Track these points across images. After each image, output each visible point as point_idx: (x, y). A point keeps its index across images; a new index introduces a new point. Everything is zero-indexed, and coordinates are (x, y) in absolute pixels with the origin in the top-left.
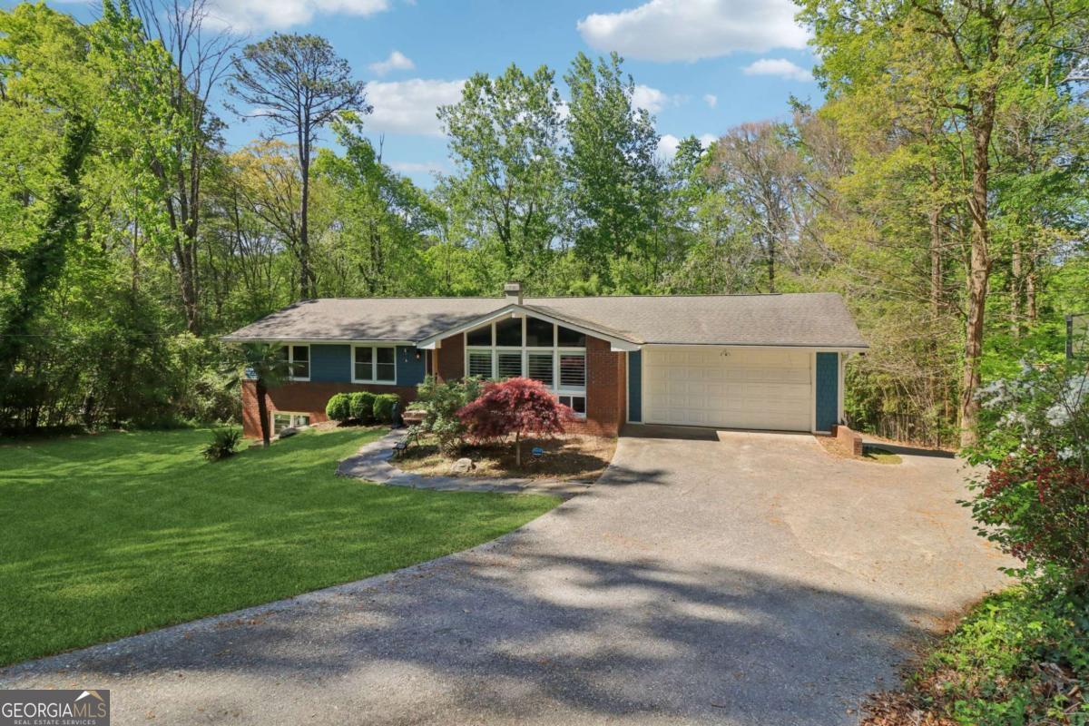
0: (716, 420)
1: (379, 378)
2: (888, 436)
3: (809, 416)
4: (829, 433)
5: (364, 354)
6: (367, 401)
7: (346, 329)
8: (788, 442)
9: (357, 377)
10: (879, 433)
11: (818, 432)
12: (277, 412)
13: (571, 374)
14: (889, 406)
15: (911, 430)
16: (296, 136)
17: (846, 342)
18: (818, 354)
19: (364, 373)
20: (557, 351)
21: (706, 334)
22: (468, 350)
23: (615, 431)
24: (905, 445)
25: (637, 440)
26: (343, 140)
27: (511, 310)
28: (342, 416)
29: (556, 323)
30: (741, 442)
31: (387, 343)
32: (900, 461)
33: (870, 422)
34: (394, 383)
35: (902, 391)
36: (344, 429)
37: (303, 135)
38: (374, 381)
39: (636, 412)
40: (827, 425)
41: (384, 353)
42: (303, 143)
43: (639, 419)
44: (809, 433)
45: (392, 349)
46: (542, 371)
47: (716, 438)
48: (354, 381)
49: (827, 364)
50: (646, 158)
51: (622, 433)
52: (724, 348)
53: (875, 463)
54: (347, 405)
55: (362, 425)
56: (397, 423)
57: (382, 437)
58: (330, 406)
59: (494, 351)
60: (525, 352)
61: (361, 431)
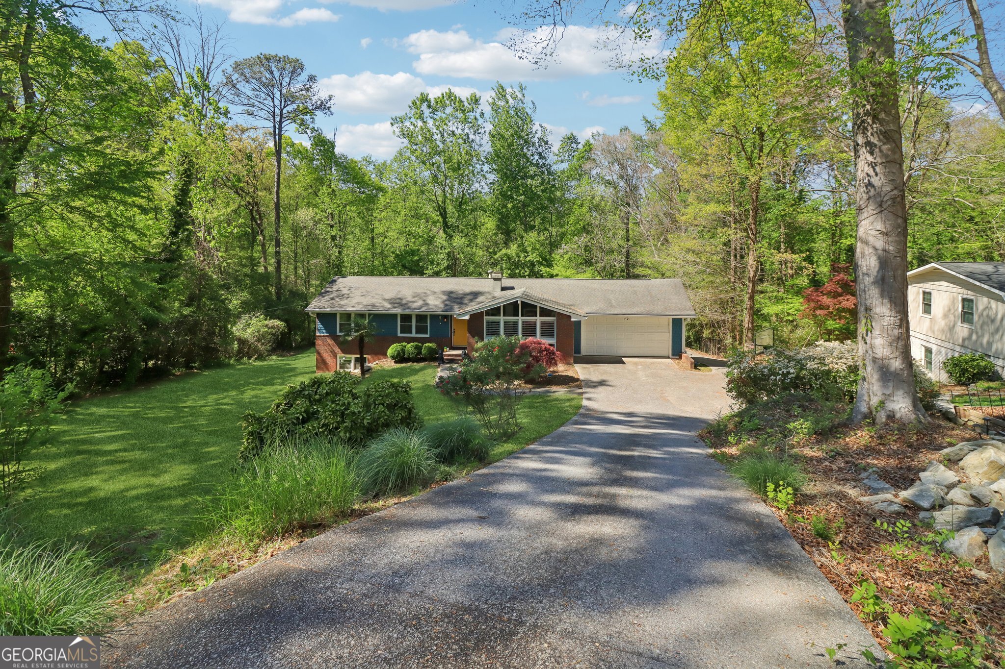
0: (621, 352)
1: (417, 332)
2: (706, 352)
3: (668, 348)
4: (678, 357)
5: (406, 318)
6: (418, 349)
7: (392, 301)
8: (659, 363)
9: (401, 332)
10: (700, 349)
11: (673, 356)
12: (343, 355)
13: (547, 331)
14: (706, 333)
15: (719, 349)
17: (687, 313)
18: (673, 319)
19: (406, 329)
20: (539, 320)
21: (616, 308)
22: (486, 318)
23: (572, 361)
24: (715, 357)
25: (585, 365)
28: (400, 358)
29: (539, 305)
30: (636, 364)
31: (424, 311)
32: (711, 370)
33: (695, 342)
34: (428, 336)
35: (713, 325)
36: (399, 366)
38: (414, 334)
39: (578, 350)
40: (677, 353)
41: (421, 318)
43: (579, 352)
44: (668, 357)
45: (427, 316)
46: (529, 330)
47: (623, 363)
48: (399, 335)
49: (677, 323)
50: (545, 158)
51: (575, 362)
52: (627, 316)
53: (700, 372)
54: (403, 350)
55: (413, 362)
56: (441, 360)
57: (439, 370)
58: (390, 352)
59: (502, 319)
60: (520, 319)
61: (416, 366)
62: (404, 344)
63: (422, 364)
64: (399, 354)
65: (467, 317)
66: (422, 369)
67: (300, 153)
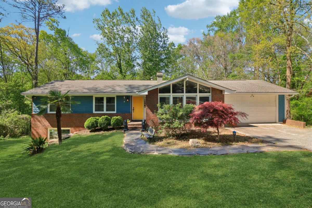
1: (107, 110)
3: (275, 117)
4: (282, 122)
5: (99, 100)
6: (108, 120)
7: (89, 89)
9: (96, 111)
11: (279, 122)
12: (51, 128)
16: (34, 22)
19: (99, 108)
20: (198, 95)
22: (159, 95)
26: (51, 28)
27: (187, 77)
28: (94, 128)
29: (198, 84)
31: (112, 92)
34: (115, 112)
36: (93, 134)
37: (37, 23)
38: (105, 112)
40: (282, 120)
41: (110, 100)
42: (37, 26)
44: (276, 123)
45: (114, 98)
48: (94, 112)
54: (96, 122)
55: (104, 131)
56: (126, 128)
57: (125, 135)
58: (87, 123)
59: (171, 95)
60: (185, 95)
61: (107, 133)
62: (97, 118)
63: (111, 132)
64: (93, 124)
65: (146, 93)
66: (110, 136)
67: (49, 37)
